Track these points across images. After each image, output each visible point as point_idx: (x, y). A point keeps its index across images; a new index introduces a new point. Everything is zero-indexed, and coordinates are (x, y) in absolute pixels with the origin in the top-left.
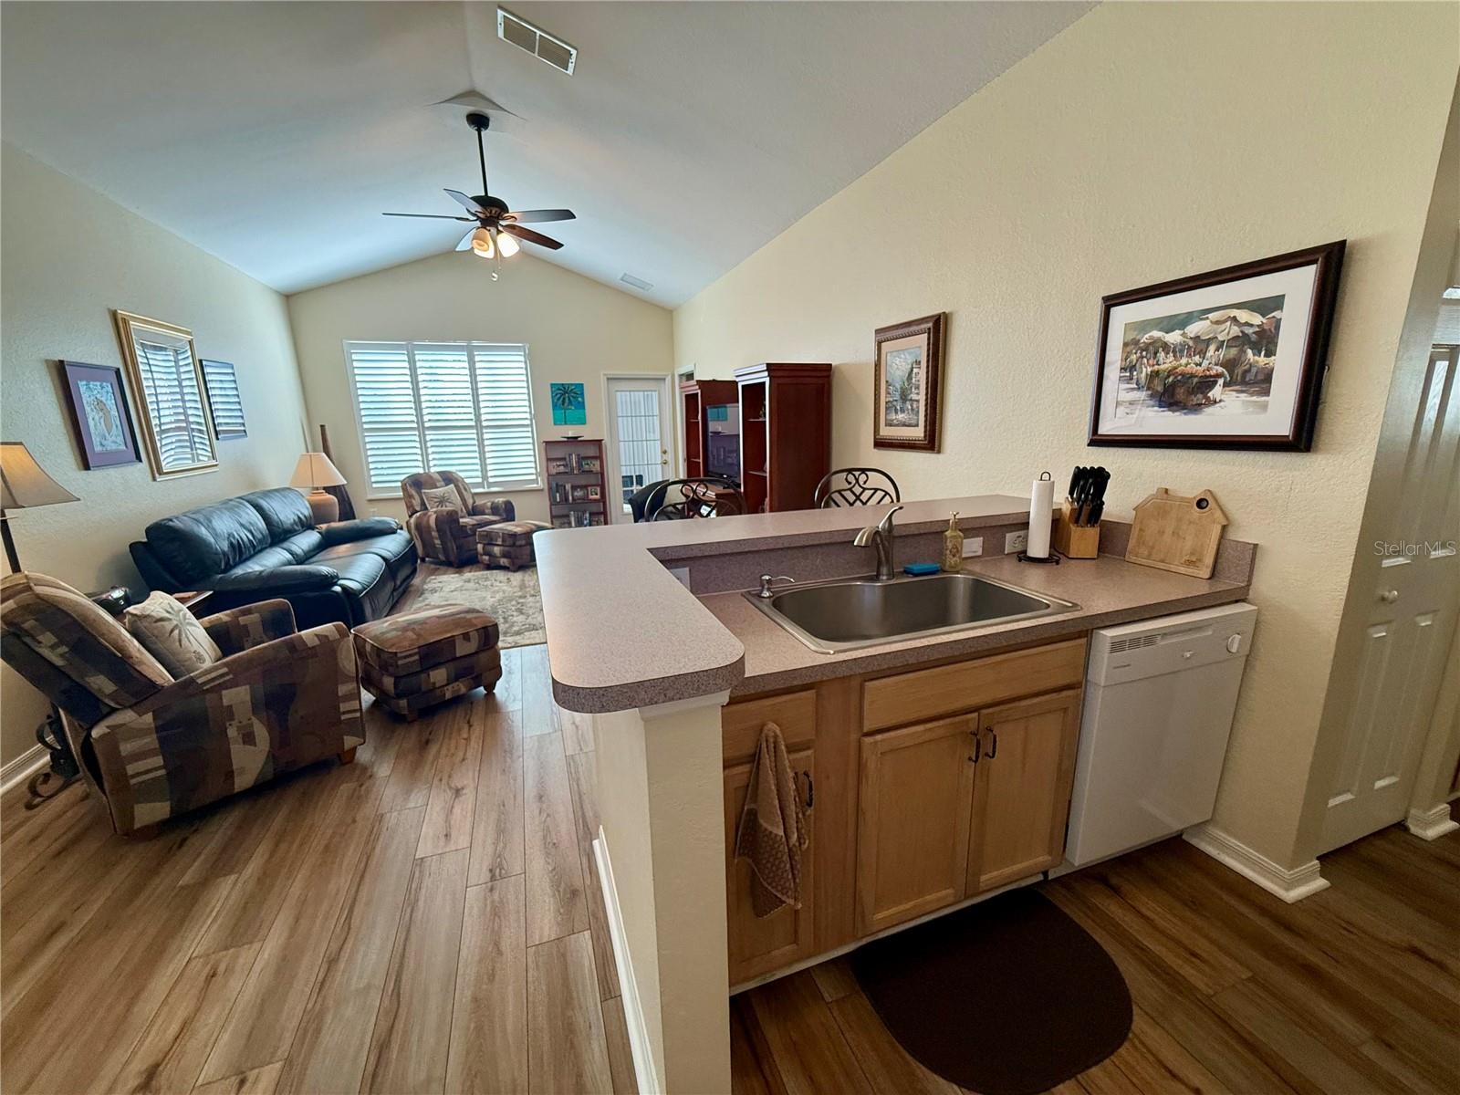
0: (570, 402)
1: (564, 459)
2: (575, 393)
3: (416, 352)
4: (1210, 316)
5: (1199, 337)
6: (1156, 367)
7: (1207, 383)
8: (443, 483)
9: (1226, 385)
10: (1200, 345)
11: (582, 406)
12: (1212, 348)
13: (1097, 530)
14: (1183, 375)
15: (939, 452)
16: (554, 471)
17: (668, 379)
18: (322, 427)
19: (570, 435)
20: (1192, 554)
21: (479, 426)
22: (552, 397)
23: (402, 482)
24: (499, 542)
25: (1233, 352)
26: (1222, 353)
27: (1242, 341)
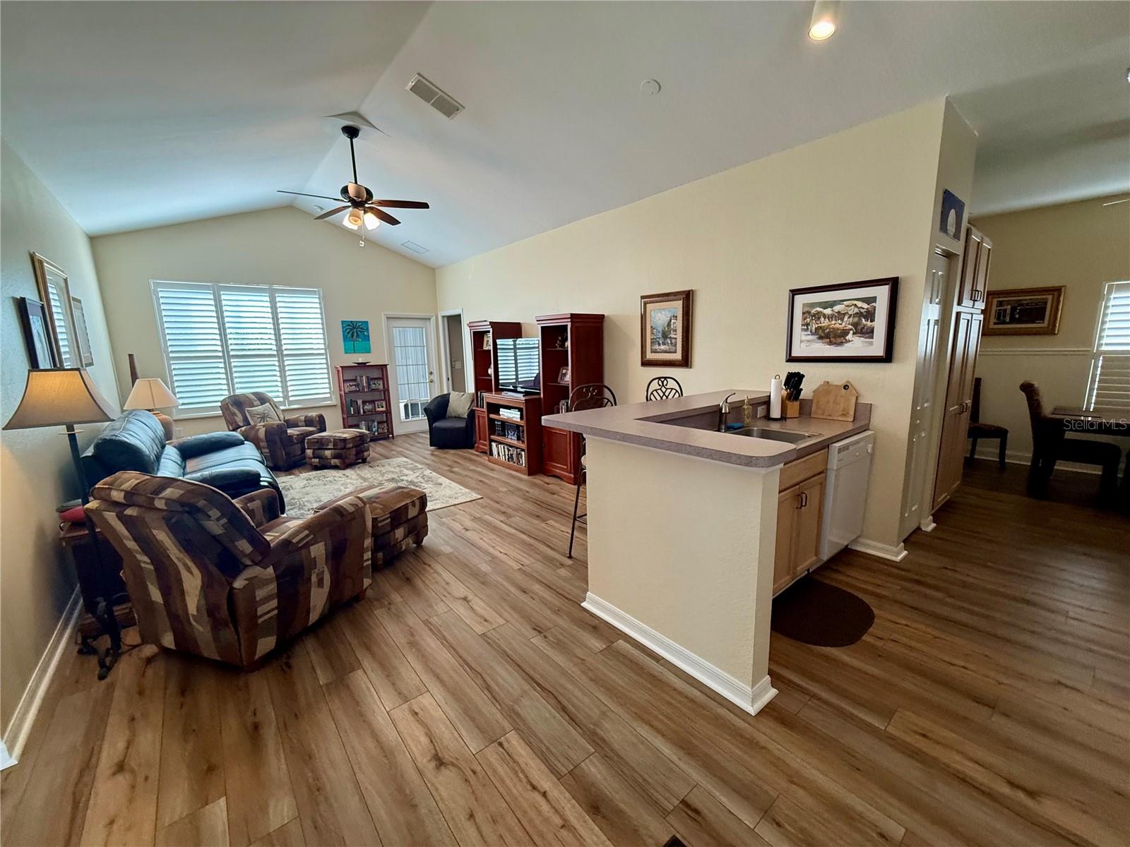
0: (358, 336)
1: (355, 380)
2: (362, 328)
3: (222, 293)
4: (845, 303)
5: (839, 312)
6: (820, 325)
7: (845, 333)
8: (258, 403)
9: (854, 334)
10: (840, 316)
11: (367, 338)
12: (846, 317)
13: (798, 402)
14: (833, 329)
15: (691, 368)
16: (347, 390)
17: (433, 320)
18: (131, 356)
19: (360, 361)
20: (844, 411)
21: (280, 354)
22: (343, 331)
23: (221, 402)
24: (331, 446)
25: (856, 319)
26: (851, 319)
27: (859, 315)
